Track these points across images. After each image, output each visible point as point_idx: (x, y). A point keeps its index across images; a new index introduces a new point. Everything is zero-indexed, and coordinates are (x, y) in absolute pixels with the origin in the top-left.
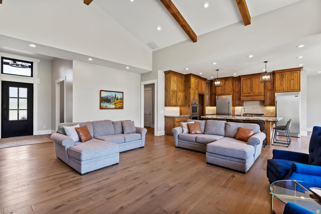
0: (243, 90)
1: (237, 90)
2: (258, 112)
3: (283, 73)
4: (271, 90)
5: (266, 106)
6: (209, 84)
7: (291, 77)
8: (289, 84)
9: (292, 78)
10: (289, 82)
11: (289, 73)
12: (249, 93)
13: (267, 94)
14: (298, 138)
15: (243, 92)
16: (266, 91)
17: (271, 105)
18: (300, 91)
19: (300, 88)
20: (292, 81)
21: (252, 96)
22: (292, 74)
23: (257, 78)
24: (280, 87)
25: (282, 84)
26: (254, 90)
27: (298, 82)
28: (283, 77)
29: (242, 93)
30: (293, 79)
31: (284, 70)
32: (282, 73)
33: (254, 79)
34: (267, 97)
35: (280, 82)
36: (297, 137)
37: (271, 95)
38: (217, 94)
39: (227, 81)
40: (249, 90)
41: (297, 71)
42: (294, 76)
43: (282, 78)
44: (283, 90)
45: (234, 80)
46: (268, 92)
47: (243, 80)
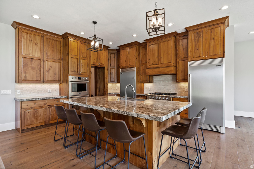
0: (149, 60)
1: (144, 61)
2: (170, 90)
3: (200, 30)
4: (184, 58)
5: (178, 82)
6: (116, 55)
7: (211, 35)
8: (207, 46)
9: (213, 36)
10: (207, 44)
11: (207, 29)
12: (157, 64)
13: (179, 64)
14: (221, 135)
15: (149, 62)
16: (178, 60)
17: (184, 80)
18: (224, 57)
19: (224, 52)
20: (212, 42)
21: (160, 68)
22: (212, 30)
23: (165, 41)
24: (194, 53)
25: (197, 47)
26: (162, 59)
27: (222, 42)
28: (199, 36)
29: (148, 64)
30: (213, 39)
31: (201, 24)
32: (197, 31)
33: (161, 44)
34: (179, 69)
35: (195, 45)
36: (220, 132)
37: (184, 65)
38: (121, 67)
39: (131, 49)
40: (156, 59)
41: (219, 25)
42: (216, 33)
43: (197, 38)
44: (199, 57)
45: (141, 47)
46: (180, 62)
47: (149, 45)
